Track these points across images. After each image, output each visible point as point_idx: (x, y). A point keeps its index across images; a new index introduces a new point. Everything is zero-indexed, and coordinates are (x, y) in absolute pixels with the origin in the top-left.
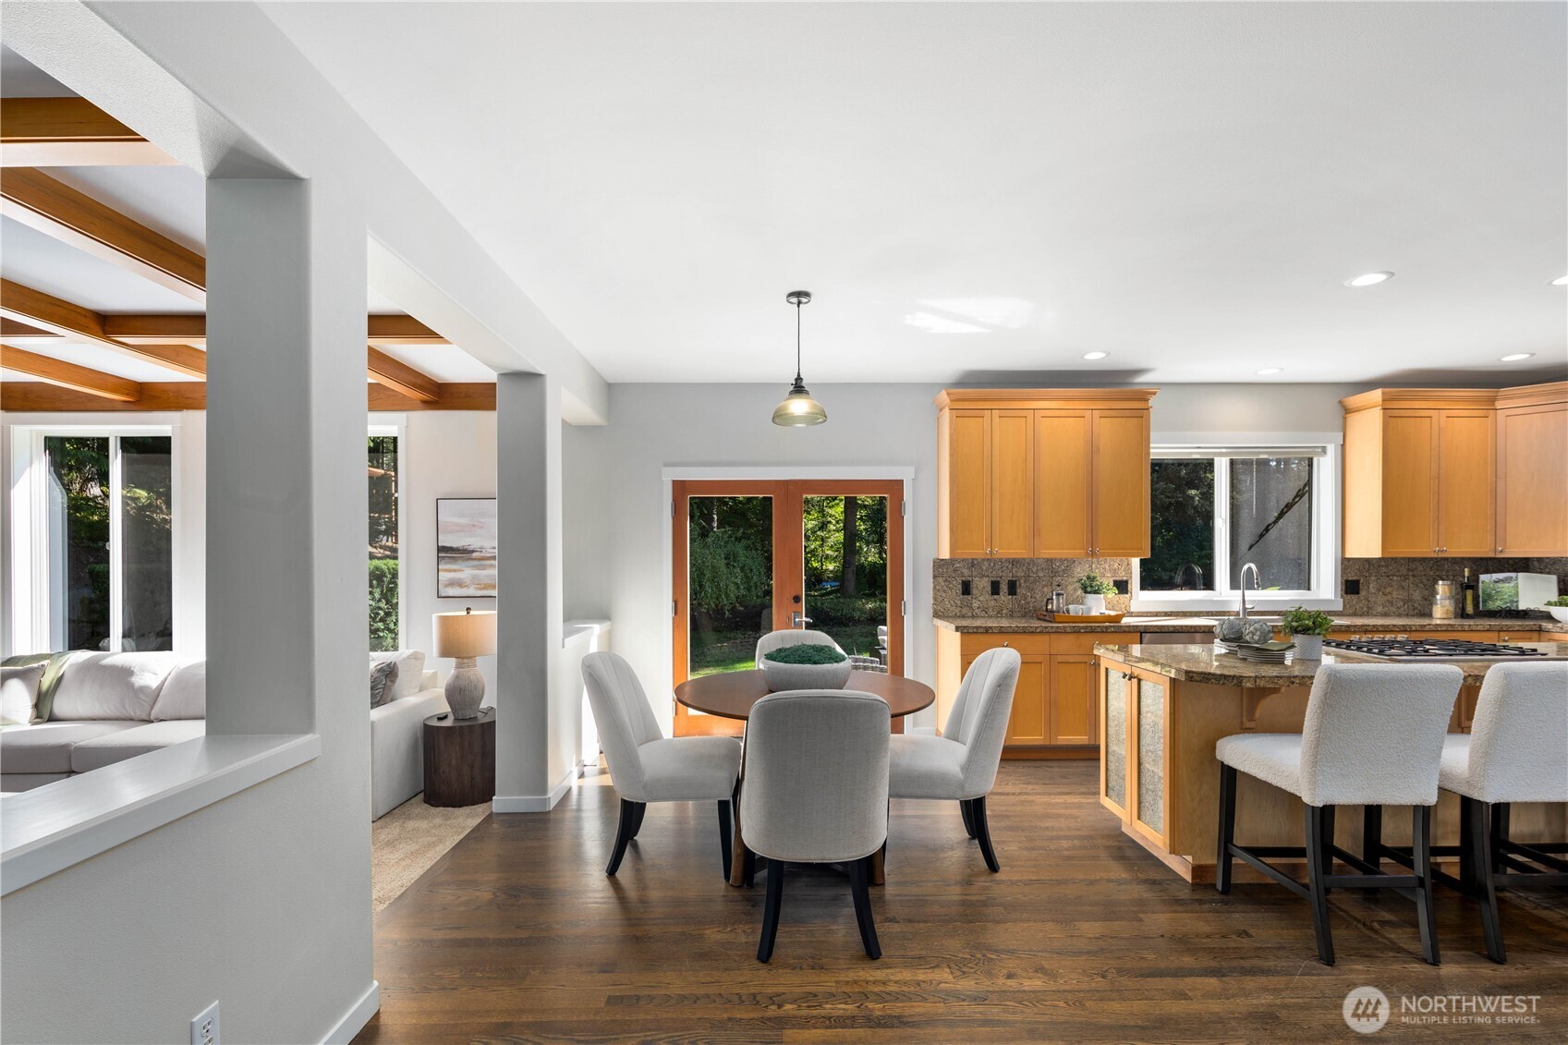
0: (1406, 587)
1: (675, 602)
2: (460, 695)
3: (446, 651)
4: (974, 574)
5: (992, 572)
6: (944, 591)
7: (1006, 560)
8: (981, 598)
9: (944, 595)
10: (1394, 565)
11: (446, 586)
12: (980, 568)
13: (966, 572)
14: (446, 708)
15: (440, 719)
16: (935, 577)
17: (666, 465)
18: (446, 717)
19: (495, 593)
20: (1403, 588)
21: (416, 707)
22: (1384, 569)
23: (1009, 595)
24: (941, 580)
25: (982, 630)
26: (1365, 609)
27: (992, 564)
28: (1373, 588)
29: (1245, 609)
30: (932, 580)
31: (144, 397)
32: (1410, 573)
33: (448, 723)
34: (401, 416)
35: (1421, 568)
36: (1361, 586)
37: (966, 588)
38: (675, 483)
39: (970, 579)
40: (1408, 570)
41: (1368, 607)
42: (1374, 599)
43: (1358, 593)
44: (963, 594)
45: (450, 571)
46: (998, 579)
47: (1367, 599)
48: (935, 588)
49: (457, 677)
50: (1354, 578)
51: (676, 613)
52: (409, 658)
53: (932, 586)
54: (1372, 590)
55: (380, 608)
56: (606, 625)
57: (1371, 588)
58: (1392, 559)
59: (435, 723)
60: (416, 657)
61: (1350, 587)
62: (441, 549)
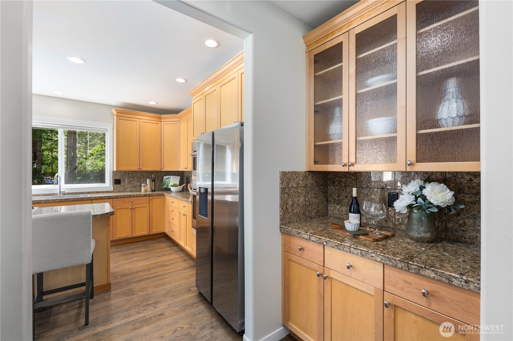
0: (140, 181)
10: (135, 174)
20: (139, 181)
22: (131, 175)
26: (123, 189)
28: (127, 182)
29: (60, 192)
32: (142, 176)
35: (146, 174)
36: (121, 181)
40: (141, 175)
41: (124, 189)
42: (127, 186)
43: (120, 184)
47: (124, 186)
50: (119, 178)
54: (126, 182)
57: (125, 182)
58: (134, 171)
61: (117, 182)
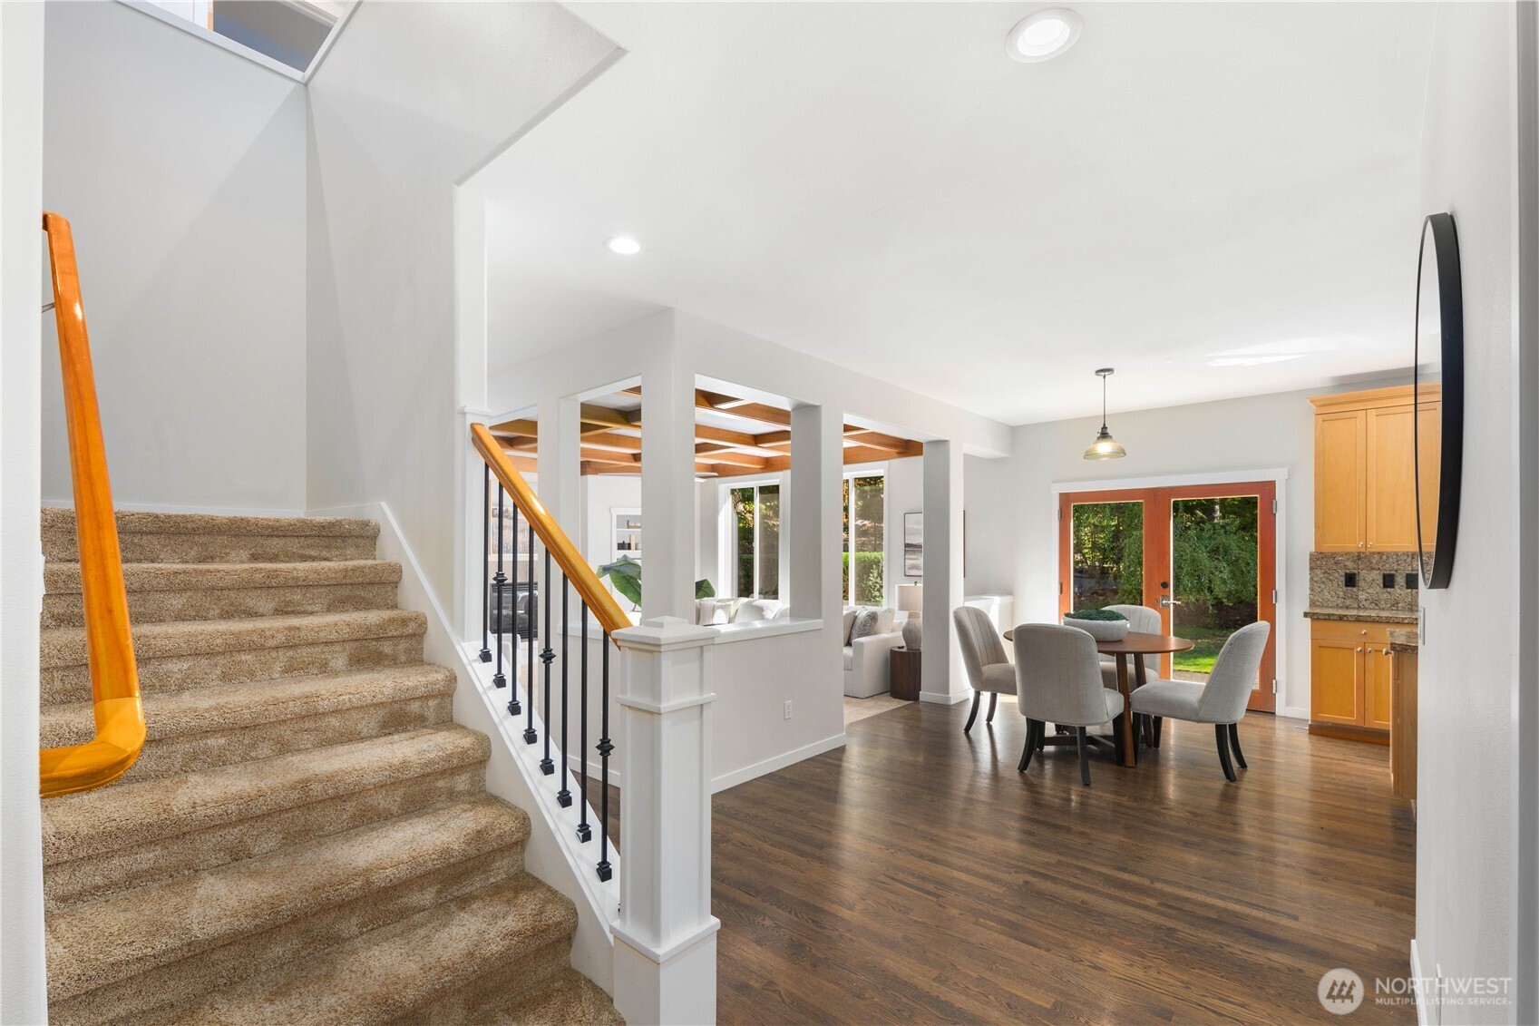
1: (1061, 585)
2: (909, 634)
3: (902, 608)
4: (1361, 567)
5: (1383, 566)
6: (1323, 583)
7: (1404, 554)
8: (1369, 591)
9: (1323, 586)
11: (910, 569)
12: (1369, 561)
13: (1350, 564)
14: (904, 644)
15: (899, 648)
16: (1311, 569)
17: (1054, 482)
18: (903, 647)
19: (921, 573)
21: (887, 640)
23: (1408, 588)
24: (1319, 572)
25: (1335, 617)
27: (1385, 557)
30: (1308, 572)
31: (768, 465)
33: (905, 650)
34: (885, 463)
37: (1351, 580)
38: (1062, 495)
39: (1356, 571)
44: (1347, 585)
45: (911, 559)
46: (1392, 572)
48: (1312, 579)
49: (908, 623)
51: (1061, 592)
52: (885, 611)
53: (1308, 577)
55: (877, 583)
56: (1008, 599)
59: (897, 650)
60: (889, 611)
62: (907, 545)
